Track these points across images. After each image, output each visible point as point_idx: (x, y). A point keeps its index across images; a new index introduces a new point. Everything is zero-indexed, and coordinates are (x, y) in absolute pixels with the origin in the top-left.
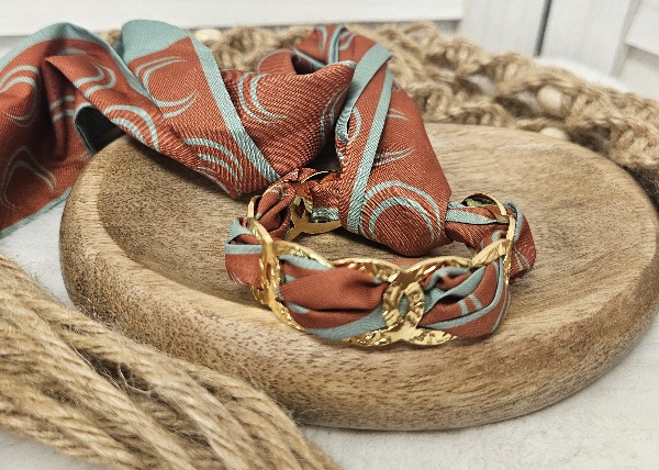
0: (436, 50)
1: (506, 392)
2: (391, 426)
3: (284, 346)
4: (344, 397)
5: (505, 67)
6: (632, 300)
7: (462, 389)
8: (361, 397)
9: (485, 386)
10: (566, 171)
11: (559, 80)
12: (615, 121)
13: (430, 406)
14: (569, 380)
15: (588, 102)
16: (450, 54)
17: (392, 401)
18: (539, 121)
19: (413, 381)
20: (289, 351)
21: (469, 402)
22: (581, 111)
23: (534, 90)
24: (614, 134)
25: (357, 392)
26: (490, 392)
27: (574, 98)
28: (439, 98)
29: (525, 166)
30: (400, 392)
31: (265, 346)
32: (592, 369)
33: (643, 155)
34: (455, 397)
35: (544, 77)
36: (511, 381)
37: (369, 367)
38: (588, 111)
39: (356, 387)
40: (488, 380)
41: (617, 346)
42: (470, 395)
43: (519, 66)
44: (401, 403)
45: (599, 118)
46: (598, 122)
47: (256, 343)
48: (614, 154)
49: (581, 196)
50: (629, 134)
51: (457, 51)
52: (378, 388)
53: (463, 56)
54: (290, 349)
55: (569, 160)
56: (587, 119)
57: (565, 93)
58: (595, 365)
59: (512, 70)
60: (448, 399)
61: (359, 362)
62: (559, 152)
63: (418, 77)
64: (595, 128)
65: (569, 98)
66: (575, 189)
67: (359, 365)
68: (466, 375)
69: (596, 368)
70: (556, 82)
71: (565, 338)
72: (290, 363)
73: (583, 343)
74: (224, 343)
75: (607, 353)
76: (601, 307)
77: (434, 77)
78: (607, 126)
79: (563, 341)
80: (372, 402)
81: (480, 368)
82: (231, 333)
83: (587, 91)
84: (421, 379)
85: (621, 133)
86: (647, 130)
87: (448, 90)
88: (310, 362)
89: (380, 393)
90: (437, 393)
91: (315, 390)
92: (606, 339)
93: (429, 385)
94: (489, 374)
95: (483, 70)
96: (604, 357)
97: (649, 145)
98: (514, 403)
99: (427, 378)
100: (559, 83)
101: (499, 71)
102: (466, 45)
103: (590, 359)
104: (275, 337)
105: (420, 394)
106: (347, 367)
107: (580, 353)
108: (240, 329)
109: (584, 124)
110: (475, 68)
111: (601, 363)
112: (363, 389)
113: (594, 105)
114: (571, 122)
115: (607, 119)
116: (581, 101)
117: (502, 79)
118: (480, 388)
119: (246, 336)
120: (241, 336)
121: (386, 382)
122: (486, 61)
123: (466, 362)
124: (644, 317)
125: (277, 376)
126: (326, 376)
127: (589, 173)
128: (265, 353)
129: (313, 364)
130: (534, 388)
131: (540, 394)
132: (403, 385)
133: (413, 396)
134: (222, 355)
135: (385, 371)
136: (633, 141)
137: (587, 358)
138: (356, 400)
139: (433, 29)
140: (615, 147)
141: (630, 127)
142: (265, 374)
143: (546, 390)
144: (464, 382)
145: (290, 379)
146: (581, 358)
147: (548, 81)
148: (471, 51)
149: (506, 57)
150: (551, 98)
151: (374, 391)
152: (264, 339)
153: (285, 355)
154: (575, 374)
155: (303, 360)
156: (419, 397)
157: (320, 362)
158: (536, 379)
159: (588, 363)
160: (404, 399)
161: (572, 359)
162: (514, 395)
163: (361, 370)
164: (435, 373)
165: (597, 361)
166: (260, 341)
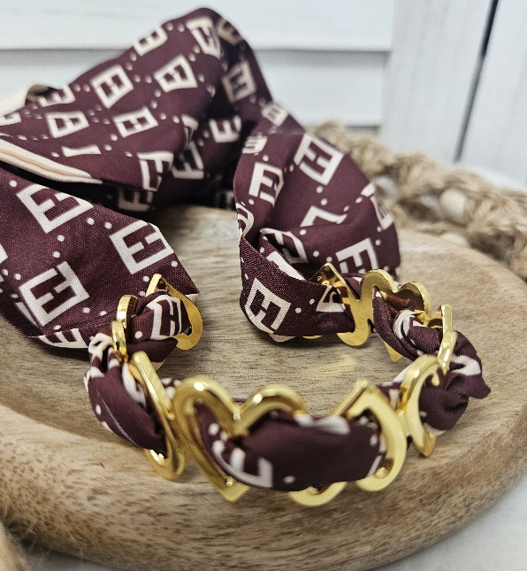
1: (330, 551)
3: (63, 476)
4: (129, 543)
5: (409, 168)
6: (507, 440)
7: (274, 545)
8: (148, 546)
9: (303, 544)
10: (457, 278)
11: (464, 183)
12: (521, 229)
13: (233, 564)
14: (419, 537)
15: (493, 208)
16: (355, 154)
17: (186, 554)
18: (440, 226)
19: (211, 533)
20: (69, 483)
21: (284, 561)
22: (485, 217)
23: (437, 193)
24: (518, 243)
25: (143, 540)
27: (478, 203)
29: (414, 271)
30: (197, 544)
31: (41, 474)
32: (448, 524)
34: (266, 555)
35: (448, 179)
36: (338, 539)
37: (159, 511)
38: (492, 216)
39: (142, 535)
40: (307, 537)
41: (482, 498)
42: (284, 554)
43: (424, 168)
44: (196, 557)
45: (504, 224)
46: (503, 229)
47: (32, 470)
48: (516, 264)
49: (471, 307)
51: (362, 151)
52: (168, 538)
53: (368, 156)
54: (70, 480)
55: (462, 266)
56: (491, 224)
57: (469, 198)
58: (453, 519)
59: (416, 172)
60: (256, 557)
61: (148, 505)
62: (452, 257)
64: (499, 235)
65: (472, 203)
66: (465, 299)
67: (148, 508)
68: (278, 531)
69: (453, 522)
70: (460, 185)
71: (415, 488)
72: (68, 497)
73: (438, 495)
75: (469, 505)
76: (466, 449)
78: (511, 234)
79: (410, 492)
80: (162, 552)
81: (298, 523)
82: (8, 455)
83: (493, 196)
84: (222, 532)
88: (90, 499)
89: (173, 546)
90: (241, 549)
91: (95, 532)
92: (469, 490)
93: (232, 540)
94: (309, 530)
95: (389, 171)
96: (464, 510)
98: (342, 563)
99: (229, 531)
100: (463, 186)
101: (403, 173)
103: (445, 513)
104: (54, 464)
105: (220, 548)
106: (134, 509)
107: (433, 507)
108: (19, 451)
109: (487, 230)
110: (378, 168)
111: (461, 518)
113: (499, 211)
114: (472, 229)
115: (512, 226)
116: (486, 206)
117: (405, 181)
118: (297, 546)
119: (24, 459)
120: (19, 459)
121: (178, 531)
122: (390, 160)
124: (521, 461)
125: (52, 512)
126: (107, 517)
127: (482, 282)
128: (41, 483)
129: (94, 502)
130: (368, 548)
131: (377, 554)
132: (200, 536)
133: (212, 550)
135: (177, 518)
137: (441, 512)
142: (39, 508)
143: (385, 550)
144: (277, 538)
145: (67, 517)
146: (433, 513)
147: (453, 183)
148: (377, 151)
149: (411, 158)
150: (455, 202)
151: (163, 541)
152: (42, 466)
153: (63, 488)
154: (425, 530)
155: (82, 495)
156: (218, 552)
157: (103, 500)
158: (372, 538)
159: (443, 518)
160: (201, 553)
161: (420, 514)
162: (342, 555)
163: (149, 514)
164: (239, 526)
165: (454, 515)
166: (38, 467)
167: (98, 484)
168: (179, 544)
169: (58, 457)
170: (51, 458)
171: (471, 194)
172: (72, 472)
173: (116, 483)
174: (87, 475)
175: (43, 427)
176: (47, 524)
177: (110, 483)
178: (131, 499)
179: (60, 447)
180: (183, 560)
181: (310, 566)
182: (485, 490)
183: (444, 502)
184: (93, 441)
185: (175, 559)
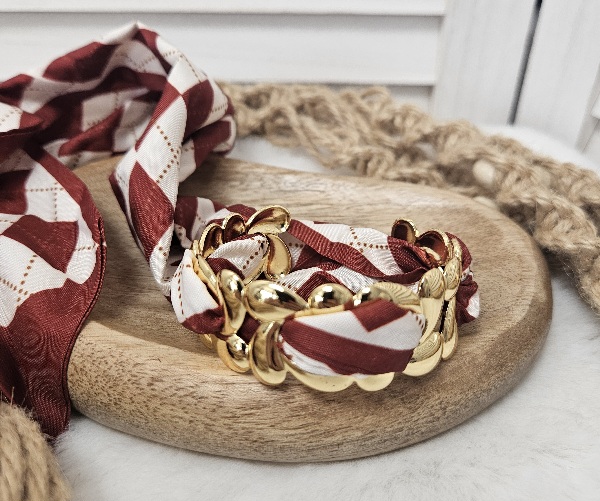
0: (385, 116)
1: (328, 433)
2: (222, 451)
3: (130, 368)
4: (177, 420)
5: (446, 137)
7: (285, 425)
8: (191, 422)
9: (307, 425)
11: (492, 155)
12: (541, 202)
13: (254, 439)
14: (401, 430)
15: (518, 180)
16: (398, 121)
17: (219, 429)
18: (472, 190)
19: (239, 412)
20: (134, 373)
21: (293, 439)
22: (511, 187)
23: (474, 162)
24: (539, 214)
25: (188, 417)
26: (313, 432)
27: (506, 174)
28: (379, 162)
30: (227, 421)
31: (113, 366)
32: (427, 422)
33: (564, 239)
34: (278, 432)
35: (478, 151)
36: (335, 423)
37: (200, 395)
38: (516, 189)
39: (186, 412)
40: (310, 420)
42: (293, 432)
43: (460, 137)
44: (227, 432)
45: (525, 197)
46: (524, 201)
47: (107, 363)
50: (554, 216)
51: (404, 118)
52: (207, 416)
53: (409, 123)
54: (135, 371)
56: (514, 197)
57: (497, 169)
58: (431, 418)
59: (452, 140)
60: (271, 433)
61: (192, 390)
63: (364, 141)
64: (522, 206)
65: (500, 174)
67: (192, 393)
68: (289, 413)
69: (432, 422)
70: (489, 157)
71: (398, 389)
72: (133, 384)
73: (417, 396)
74: (81, 360)
75: (445, 408)
77: (379, 142)
78: (532, 205)
79: (394, 392)
80: (201, 428)
81: (304, 408)
82: (88, 352)
83: (518, 168)
84: (246, 412)
85: (546, 213)
86: (572, 212)
87: (390, 156)
88: (150, 385)
89: (208, 421)
90: (260, 426)
91: (152, 410)
92: (443, 395)
93: (254, 419)
94: (313, 415)
95: (426, 139)
96: (440, 412)
97: (573, 228)
98: (338, 446)
99: (253, 411)
100: (492, 158)
101: (440, 141)
102: (413, 113)
103: (423, 412)
104: (124, 359)
105: (244, 425)
106: (181, 393)
107: (412, 405)
108: (96, 349)
109: (511, 202)
110: (418, 136)
111: (438, 418)
112: (194, 415)
113: (524, 183)
115: (533, 199)
116: (512, 177)
117: (442, 150)
118: (302, 426)
119: (99, 355)
120: (96, 355)
121: (214, 411)
122: (428, 130)
123: (291, 400)
125: (120, 394)
126: (161, 399)
128: (113, 372)
129: (152, 387)
130: (359, 434)
131: (367, 440)
132: (230, 415)
133: (238, 427)
134: (78, 370)
135: (214, 401)
136: (556, 223)
137: (419, 410)
138: (187, 425)
139: (386, 94)
140: (540, 227)
141: (554, 208)
142: (111, 391)
143: (374, 437)
144: (288, 419)
145: (131, 398)
146: (413, 410)
147: (481, 156)
149: (448, 128)
150: (485, 172)
151: (202, 418)
152: (114, 360)
153: (129, 376)
154: (407, 424)
155: (144, 382)
156: (243, 429)
157: (159, 386)
158: (361, 425)
159: (422, 416)
160: (230, 429)
161: (401, 409)
162: (338, 438)
163: (193, 397)
164: (259, 409)
165: (432, 415)
166: (111, 361)
167: (156, 374)
168: (214, 420)
169: (127, 354)
170: (121, 355)
171: (499, 166)
172: (136, 365)
173: (169, 374)
174: (148, 367)
175: (115, 333)
176: (116, 404)
177: (165, 373)
178: (179, 385)
179: (127, 347)
180: (216, 434)
181: (314, 444)
182: (459, 397)
183: (422, 402)
184: (153, 344)
185: (210, 433)
